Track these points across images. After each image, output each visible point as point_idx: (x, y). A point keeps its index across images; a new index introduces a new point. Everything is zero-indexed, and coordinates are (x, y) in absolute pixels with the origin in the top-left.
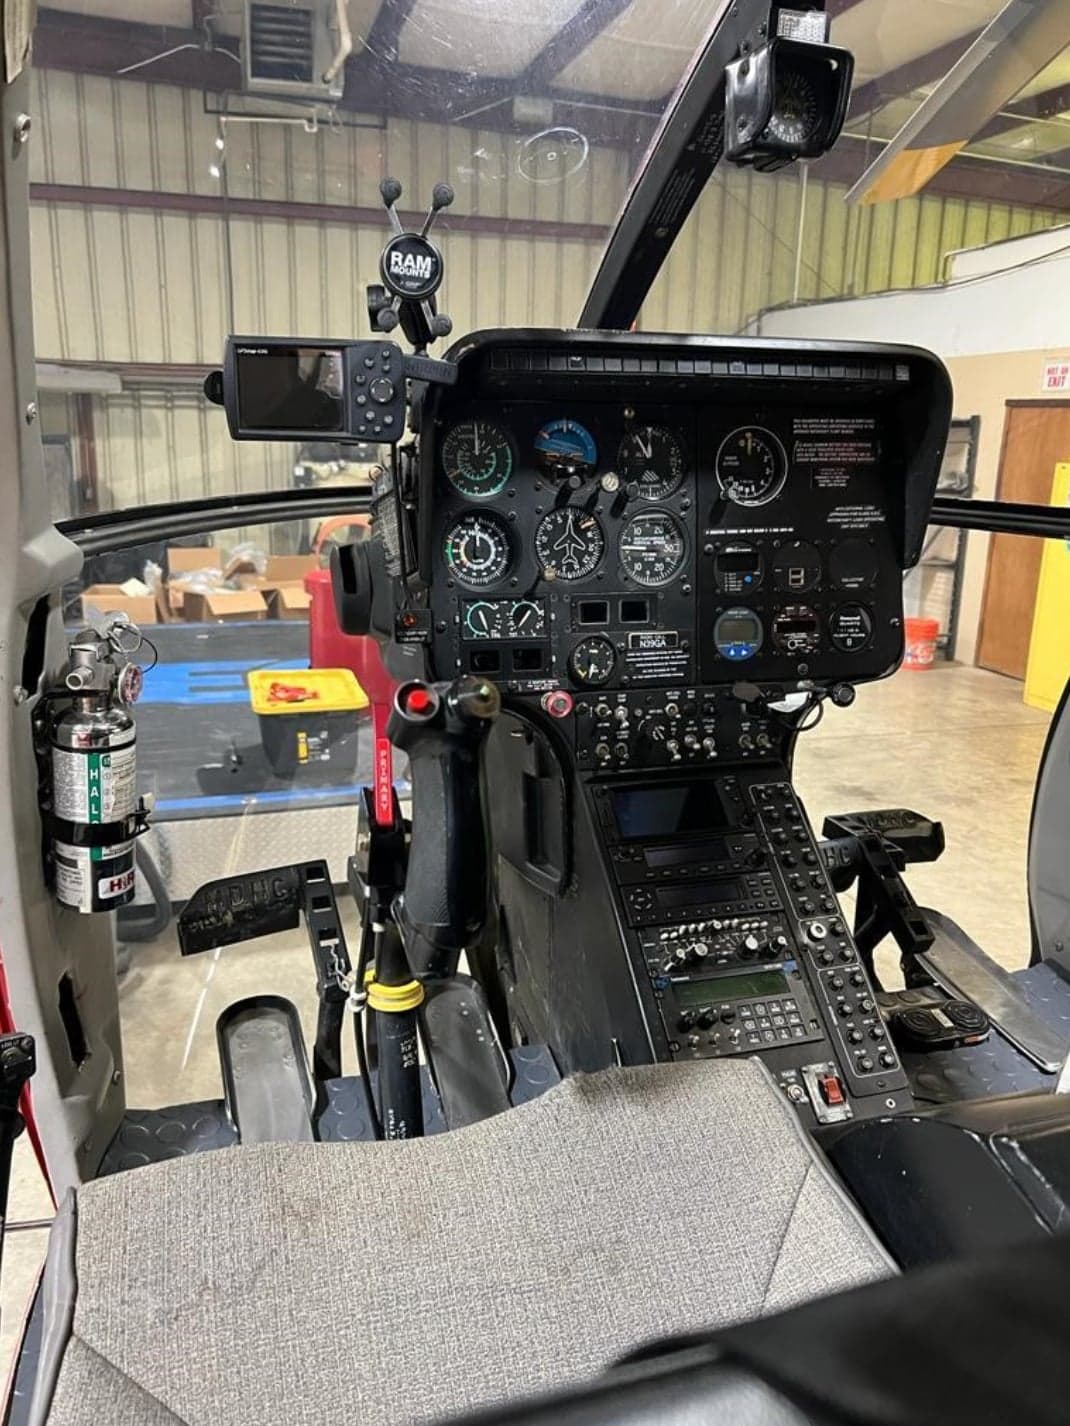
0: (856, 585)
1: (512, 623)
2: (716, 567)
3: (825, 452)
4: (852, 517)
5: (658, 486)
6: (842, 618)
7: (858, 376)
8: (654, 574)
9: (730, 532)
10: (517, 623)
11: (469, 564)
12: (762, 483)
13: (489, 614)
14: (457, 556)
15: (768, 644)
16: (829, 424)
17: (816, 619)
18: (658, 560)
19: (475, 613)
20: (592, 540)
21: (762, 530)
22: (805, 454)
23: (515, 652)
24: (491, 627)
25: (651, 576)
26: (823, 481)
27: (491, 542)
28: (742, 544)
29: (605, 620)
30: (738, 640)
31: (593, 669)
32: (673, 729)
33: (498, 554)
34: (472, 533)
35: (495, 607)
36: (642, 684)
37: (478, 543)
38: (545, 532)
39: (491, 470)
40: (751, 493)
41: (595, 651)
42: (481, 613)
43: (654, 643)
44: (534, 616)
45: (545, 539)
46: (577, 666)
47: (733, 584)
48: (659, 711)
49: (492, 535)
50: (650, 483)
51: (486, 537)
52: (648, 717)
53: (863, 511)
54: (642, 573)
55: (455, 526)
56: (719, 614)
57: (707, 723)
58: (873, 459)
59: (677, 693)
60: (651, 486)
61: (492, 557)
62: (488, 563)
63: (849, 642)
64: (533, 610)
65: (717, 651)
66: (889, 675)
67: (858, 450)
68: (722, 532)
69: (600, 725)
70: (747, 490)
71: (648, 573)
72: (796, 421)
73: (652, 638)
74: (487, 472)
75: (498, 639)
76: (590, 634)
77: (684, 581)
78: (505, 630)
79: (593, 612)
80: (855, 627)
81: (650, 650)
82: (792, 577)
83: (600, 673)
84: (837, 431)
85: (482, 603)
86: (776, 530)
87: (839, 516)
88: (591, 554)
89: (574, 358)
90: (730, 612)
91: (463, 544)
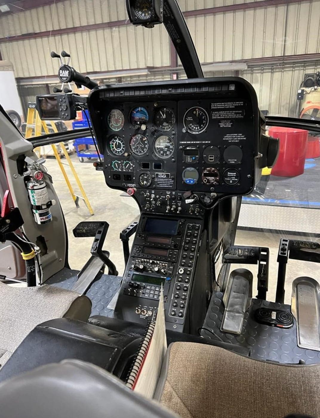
0: (234, 162)
1: (124, 167)
2: (183, 153)
3: (223, 115)
4: (233, 138)
5: (168, 127)
6: (228, 173)
7: (214, 90)
8: (167, 155)
9: (188, 142)
10: (125, 167)
11: (116, 150)
12: (202, 126)
13: (118, 164)
14: (113, 147)
15: (200, 179)
16: (225, 104)
17: (218, 173)
18: (168, 150)
19: (115, 163)
20: (146, 144)
21: (199, 142)
22: (216, 116)
23: (125, 175)
24: (119, 168)
25: (166, 155)
26: (222, 125)
27: (121, 144)
28: (193, 146)
29: (149, 168)
30: (190, 178)
31: (145, 182)
32: (168, 203)
33: (123, 147)
34: (116, 141)
35: (120, 162)
36: (159, 188)
37: (118, 144)
38: (134, 141)
39: (120, 123)
40: (198, 129)
41: (146, 177)
42: (116, 164)
43: (163, 176)
44: (130, 166)
45: (133, 143)
46: (141, 181)
47: (189, 159)
48: (164, 197)
49: (122, 142)
50: (165, 126)
51: (120, 142)
52: (161, 198)
53: (237, 136)
54: (162, 154)
55: (112, 139)
56: (184, 169)
57: (178, 203)
58: (242, 117)
59: (170, 192)
60: (166, 127)
61: (122, 148)
62: (121, 149)
63: (231, 182)
64: (129, 163)
65: (183, 180)
66: (248, 194)
67: (236, 113)
68: (185, 142)
69: (147, 199)
70: (197, 128)
71: (165, 154)
72: (212, 104)
73: (162, 175)
74: (119, 123)
75: (120, 171)
76: (144, 172)
77: (173, 158)
78: (122, 169)
79: (146, 166)
80: (234, 176)
81: (161, 178)
82: (209, 158)
83: (147, 184)
84: (228, 107)
85: (116, 161)
86: (204, 142)
87: (228, 137)
88: (146, 148)
89: (121, 92)
90: (188, 169)
91: (114, 144)
